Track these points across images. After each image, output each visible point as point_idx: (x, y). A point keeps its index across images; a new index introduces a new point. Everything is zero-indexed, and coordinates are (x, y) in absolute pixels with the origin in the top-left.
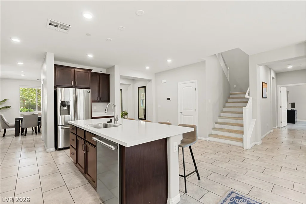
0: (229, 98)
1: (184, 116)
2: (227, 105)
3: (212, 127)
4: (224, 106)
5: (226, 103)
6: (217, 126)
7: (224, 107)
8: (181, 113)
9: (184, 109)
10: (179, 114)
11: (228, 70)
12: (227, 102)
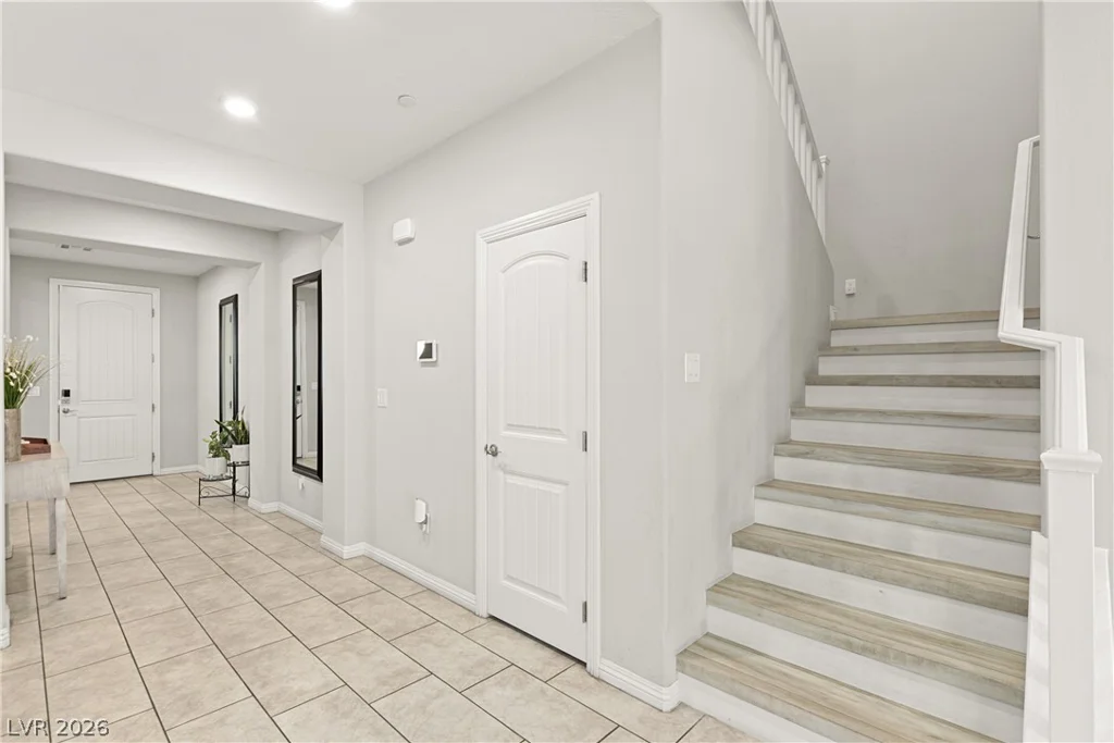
0: (825, 349)
1: (511, 480)
2: (817, 397)
3: (711, 579)
4: (798, 409)
5: (808, 383)
6: (750, 564)
7: (793, 413)
8: (495, 454)
9: (510, 426)
10: (484, 459)
11: (820, 176)
12: (813, 379)
